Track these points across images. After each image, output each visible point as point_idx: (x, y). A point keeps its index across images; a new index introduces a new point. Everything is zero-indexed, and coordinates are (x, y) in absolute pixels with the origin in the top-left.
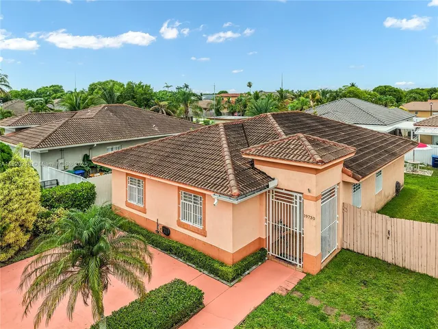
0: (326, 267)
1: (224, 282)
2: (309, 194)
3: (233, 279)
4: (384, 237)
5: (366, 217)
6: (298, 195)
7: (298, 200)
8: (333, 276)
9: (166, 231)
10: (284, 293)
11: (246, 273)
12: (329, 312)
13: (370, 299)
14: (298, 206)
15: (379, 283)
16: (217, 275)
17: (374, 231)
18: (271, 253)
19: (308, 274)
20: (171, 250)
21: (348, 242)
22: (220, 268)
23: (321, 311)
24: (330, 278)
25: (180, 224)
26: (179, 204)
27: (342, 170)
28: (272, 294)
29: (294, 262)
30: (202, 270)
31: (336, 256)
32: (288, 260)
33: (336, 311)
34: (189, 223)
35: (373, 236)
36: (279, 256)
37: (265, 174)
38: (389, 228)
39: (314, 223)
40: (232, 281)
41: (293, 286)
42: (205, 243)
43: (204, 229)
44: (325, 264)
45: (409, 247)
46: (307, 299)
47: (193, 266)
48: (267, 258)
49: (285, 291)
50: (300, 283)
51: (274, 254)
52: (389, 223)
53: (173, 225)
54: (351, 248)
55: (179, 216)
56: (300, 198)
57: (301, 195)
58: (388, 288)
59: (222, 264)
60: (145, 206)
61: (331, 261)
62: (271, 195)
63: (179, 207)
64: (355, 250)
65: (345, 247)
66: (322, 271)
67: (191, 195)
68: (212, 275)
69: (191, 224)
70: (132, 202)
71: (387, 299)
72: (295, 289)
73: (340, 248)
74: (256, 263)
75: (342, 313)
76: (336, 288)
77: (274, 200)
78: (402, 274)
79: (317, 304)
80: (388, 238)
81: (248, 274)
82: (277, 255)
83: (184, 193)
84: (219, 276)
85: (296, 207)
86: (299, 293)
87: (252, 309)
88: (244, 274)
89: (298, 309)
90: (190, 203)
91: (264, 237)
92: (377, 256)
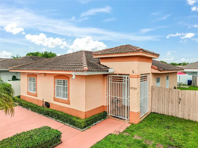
0: (143, 120)
1: (79, 129)
2: (133, 74)
3: (85, 127)
4: (177, 102)
5: (166, 92)
6: (126, 76)
7: (126, 80)
8: (148, 125)
9: (48, 105)
10: (118, 134)
11: (94, 124)
12: (148, 143)
13: (173, 135)
14: (126, 83)
15: (177, 127)
16: (74, 125)
17: (170, 100)
18: (110, 114)
19: (132, 124)
20: (48, 114)
21: (155, 109)
22: (77, 120)
23: (143, 143)
24: (146, 125)
25: (55, 100)
26: (54, 87)
27: (151, 66)
28: (110, 134)
29: (124, 118)
30: (66, 123)
31: (148, 116)
32: (120, 117)
33: (153, 142)
34: (60, 98)
35: (170, 103)
36: (115, 116)
37: (107, 67)
38: (180, 97)
39: (136, 91)
40: (83, 128)
41: (123, 130)
42: (69, 109)
43: (69, 100)
44: (142, 119)
45: (192, 107)
46: (133, 136)
47: (60, 121)
48: (107, 117)
49: (118, 133)
50: (128, 128)
51: (111, 115)
52: (180, 93)
53: (51, 101)
54: (157, 112)
55: (54, 95)
56: (128, 77)
57: (128, 76)
58: (183, 129)
59: (78, 118)
60: (36, 93)
61: (146, 117)
62: (110, 79)
63: (54, 89)
64: (159, 113)
65: (153, 112)
66: (141, 122)
67: (62, 81)
68: (71, 126)
69: (61, 98)
70: (30, 92)
71: (184, 135)
72: (125, 131)
73: (150, 112)
74: (100, 119)
75: (157, 144)
76: (151, 131)
77: (112, 82)
78: (189, 123)
79: (139, 139)
80: (179, 103)
81: (95, 125)
82: (113, 115)
83: (58, 80)
84: (76, 126)
85: (125, 84)
86: (127, 134)
87: (95, 143)
88: (92, 125)
89: (127, 142)
90: (61, 86)
91: (106, 105)
92: (172, 115)
